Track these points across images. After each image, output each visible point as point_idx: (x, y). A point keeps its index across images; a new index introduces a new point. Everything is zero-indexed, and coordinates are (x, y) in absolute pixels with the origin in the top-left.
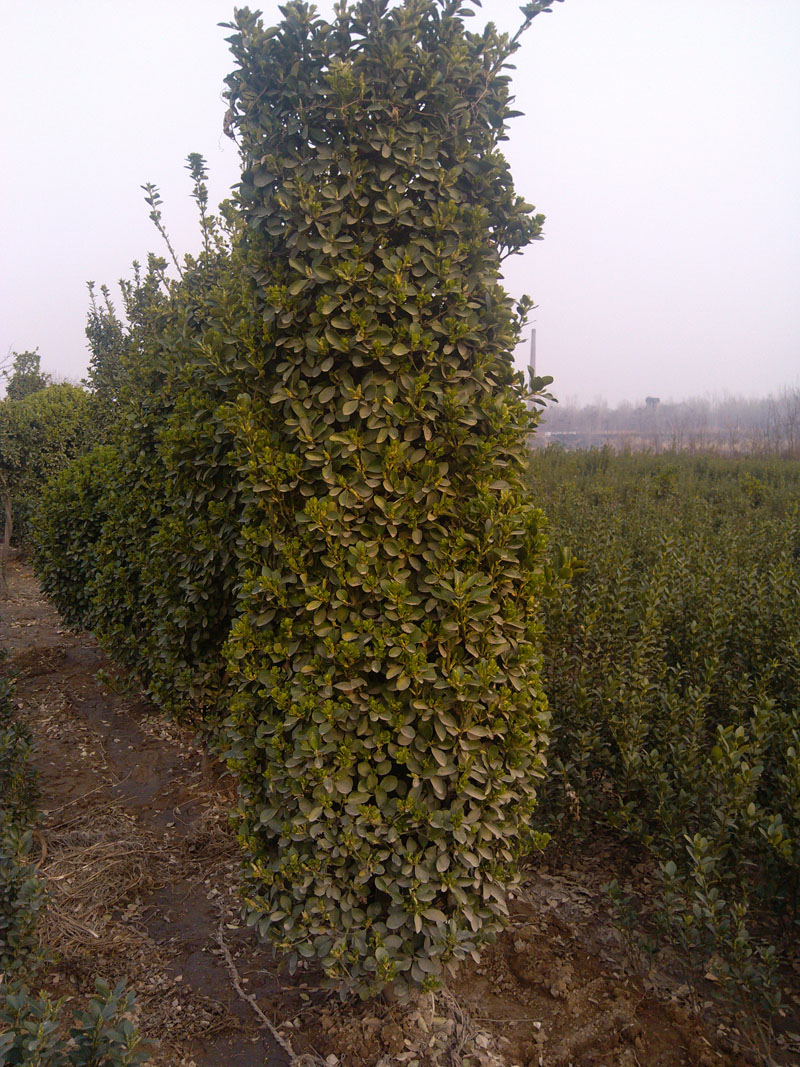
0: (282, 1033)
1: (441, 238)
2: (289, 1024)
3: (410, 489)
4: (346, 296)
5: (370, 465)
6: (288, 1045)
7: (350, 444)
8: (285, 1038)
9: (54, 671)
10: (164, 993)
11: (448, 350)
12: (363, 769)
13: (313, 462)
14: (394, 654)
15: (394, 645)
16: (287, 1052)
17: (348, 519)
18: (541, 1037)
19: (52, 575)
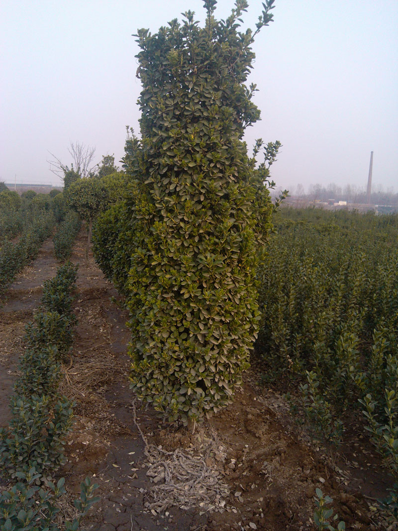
0: (145, 437)
1: (212, 120)
2: (149, 434)
3: (194, 220)
4: (173, 143)
5: (180, 210)
6: (146, 441)
7: (172, 201)
8: (146, 439)
9: (100, 298)
10: (104, 418)
11: (212, 165)
12: (173, 329)
13: (159, 207)
14: (183, 284)
15: (184, 281)
16: (145, 443)
17: (170, 230)
18: (247, 450)
19: (100, 256)
